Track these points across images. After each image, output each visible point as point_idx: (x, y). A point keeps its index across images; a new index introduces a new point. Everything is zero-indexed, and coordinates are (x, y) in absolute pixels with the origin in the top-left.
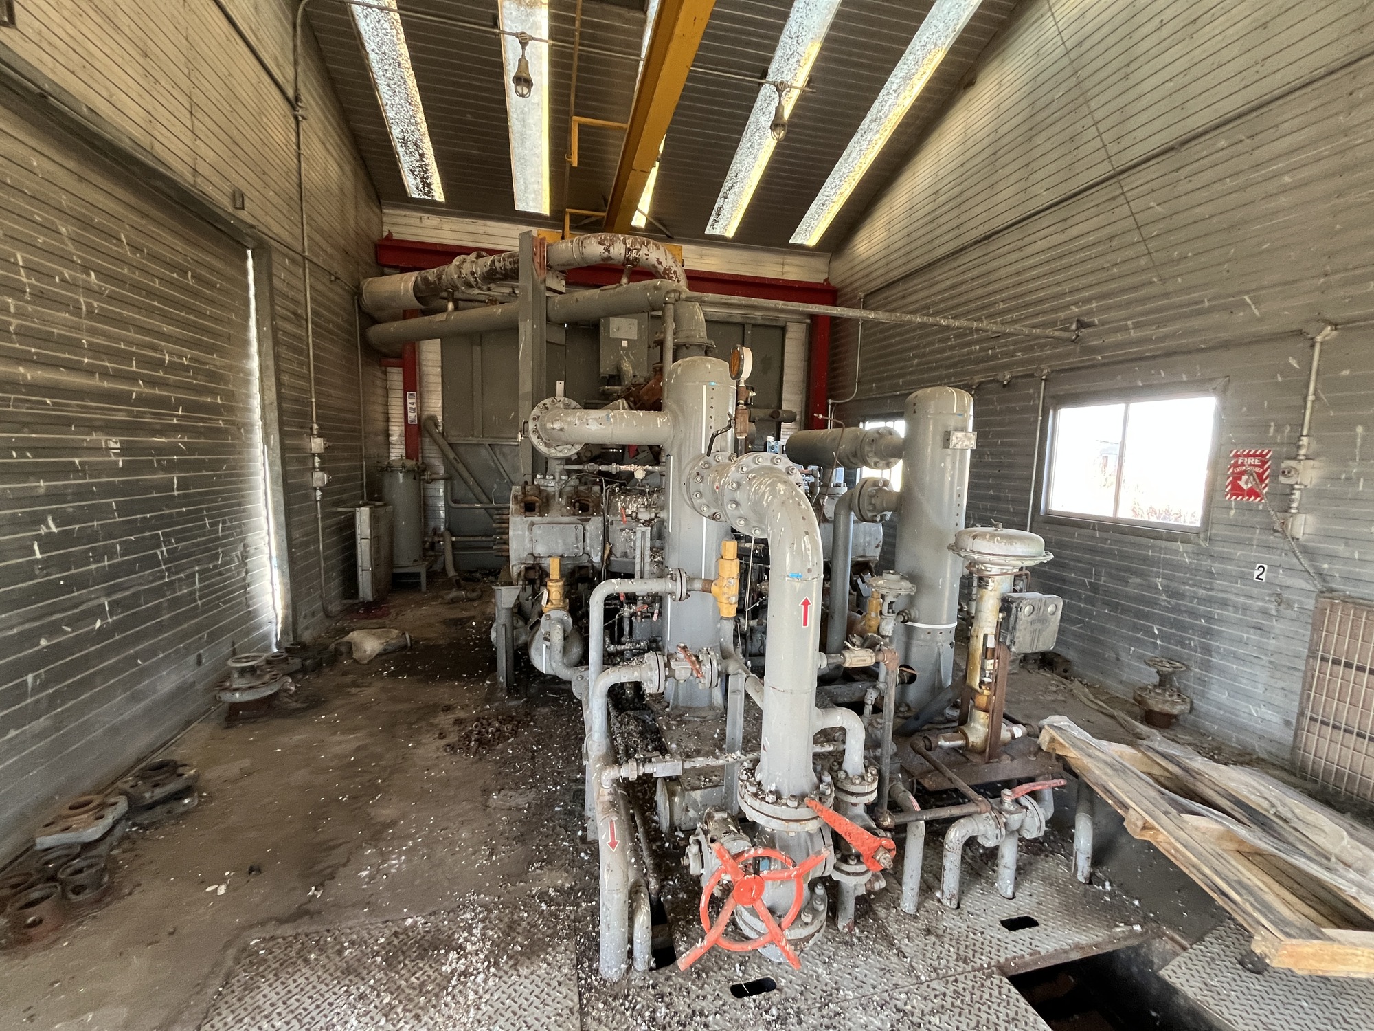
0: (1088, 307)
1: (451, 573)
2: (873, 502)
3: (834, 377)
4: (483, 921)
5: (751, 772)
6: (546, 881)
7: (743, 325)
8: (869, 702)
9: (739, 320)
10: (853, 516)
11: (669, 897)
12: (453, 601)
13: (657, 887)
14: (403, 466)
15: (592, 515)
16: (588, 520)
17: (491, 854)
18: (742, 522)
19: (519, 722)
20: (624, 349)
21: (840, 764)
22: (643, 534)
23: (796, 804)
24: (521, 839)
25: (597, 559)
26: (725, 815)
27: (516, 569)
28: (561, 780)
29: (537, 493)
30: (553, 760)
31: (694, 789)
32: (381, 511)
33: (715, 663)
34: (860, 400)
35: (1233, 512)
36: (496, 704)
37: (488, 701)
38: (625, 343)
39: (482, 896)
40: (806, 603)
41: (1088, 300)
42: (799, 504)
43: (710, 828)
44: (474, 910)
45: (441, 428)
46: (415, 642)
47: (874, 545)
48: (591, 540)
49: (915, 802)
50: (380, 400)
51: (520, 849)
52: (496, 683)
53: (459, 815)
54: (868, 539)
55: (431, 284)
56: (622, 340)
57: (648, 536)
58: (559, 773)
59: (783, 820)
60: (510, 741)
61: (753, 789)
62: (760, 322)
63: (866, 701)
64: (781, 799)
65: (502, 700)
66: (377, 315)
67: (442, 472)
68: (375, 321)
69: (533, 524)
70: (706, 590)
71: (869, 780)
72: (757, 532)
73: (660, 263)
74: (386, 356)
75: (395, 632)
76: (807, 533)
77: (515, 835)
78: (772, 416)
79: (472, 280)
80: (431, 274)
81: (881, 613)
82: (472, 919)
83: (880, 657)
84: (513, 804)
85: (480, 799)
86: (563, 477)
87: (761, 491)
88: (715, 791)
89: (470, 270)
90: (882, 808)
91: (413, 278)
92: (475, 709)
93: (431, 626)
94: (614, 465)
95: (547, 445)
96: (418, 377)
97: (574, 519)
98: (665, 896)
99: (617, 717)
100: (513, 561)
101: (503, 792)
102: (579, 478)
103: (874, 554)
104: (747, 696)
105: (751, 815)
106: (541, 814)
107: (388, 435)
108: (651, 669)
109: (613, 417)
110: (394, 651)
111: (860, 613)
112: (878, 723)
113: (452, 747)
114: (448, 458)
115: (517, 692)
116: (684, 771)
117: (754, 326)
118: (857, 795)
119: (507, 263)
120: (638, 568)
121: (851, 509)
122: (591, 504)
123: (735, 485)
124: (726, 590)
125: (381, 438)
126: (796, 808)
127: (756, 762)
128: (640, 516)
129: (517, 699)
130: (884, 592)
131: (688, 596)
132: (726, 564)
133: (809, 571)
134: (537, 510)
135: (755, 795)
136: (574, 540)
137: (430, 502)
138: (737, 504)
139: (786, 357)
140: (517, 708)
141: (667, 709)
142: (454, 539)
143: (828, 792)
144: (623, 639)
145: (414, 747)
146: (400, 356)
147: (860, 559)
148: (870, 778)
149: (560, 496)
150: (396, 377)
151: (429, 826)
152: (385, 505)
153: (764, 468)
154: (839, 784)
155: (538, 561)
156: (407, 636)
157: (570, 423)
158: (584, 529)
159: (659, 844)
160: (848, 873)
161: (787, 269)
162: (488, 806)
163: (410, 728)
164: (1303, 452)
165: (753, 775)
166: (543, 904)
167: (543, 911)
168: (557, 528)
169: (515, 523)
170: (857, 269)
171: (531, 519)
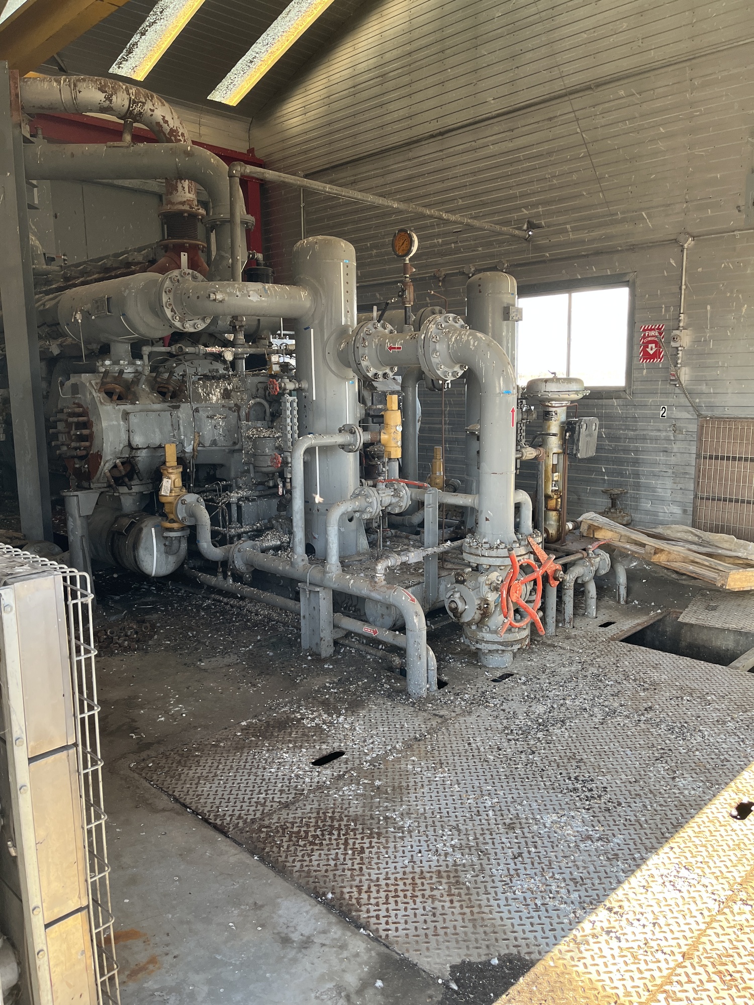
0: (535, 210)
15: (181, 401)
16: (178, 407)
24: (265, 674)
25: (189, 449)
29: (118, 379)
35: (645, 371)
39: (281, 700)
40: (513, 411)
41: (535, 205)
44: (285, 706)
48: (184, 427)
65: (102, 616)
69: (126, 413)
73: (166, 122)
82: (291, 709)
84: (225, 663)
85: (190, 668)
87: (464, 340)
95: (180, 320)
97: (167, 406)
101: (205, 661)
106: (259, 661)
122: (178, 391)
129: (115, 613)
132: (393, 415)
136: (170, 428)
149: (144, 383)
155: (134, 453)
158: (177, 415)
161: (203, 130)
162: (205, 669)
164: (681, 324)
168: (150, 415)
171: (122, 407)
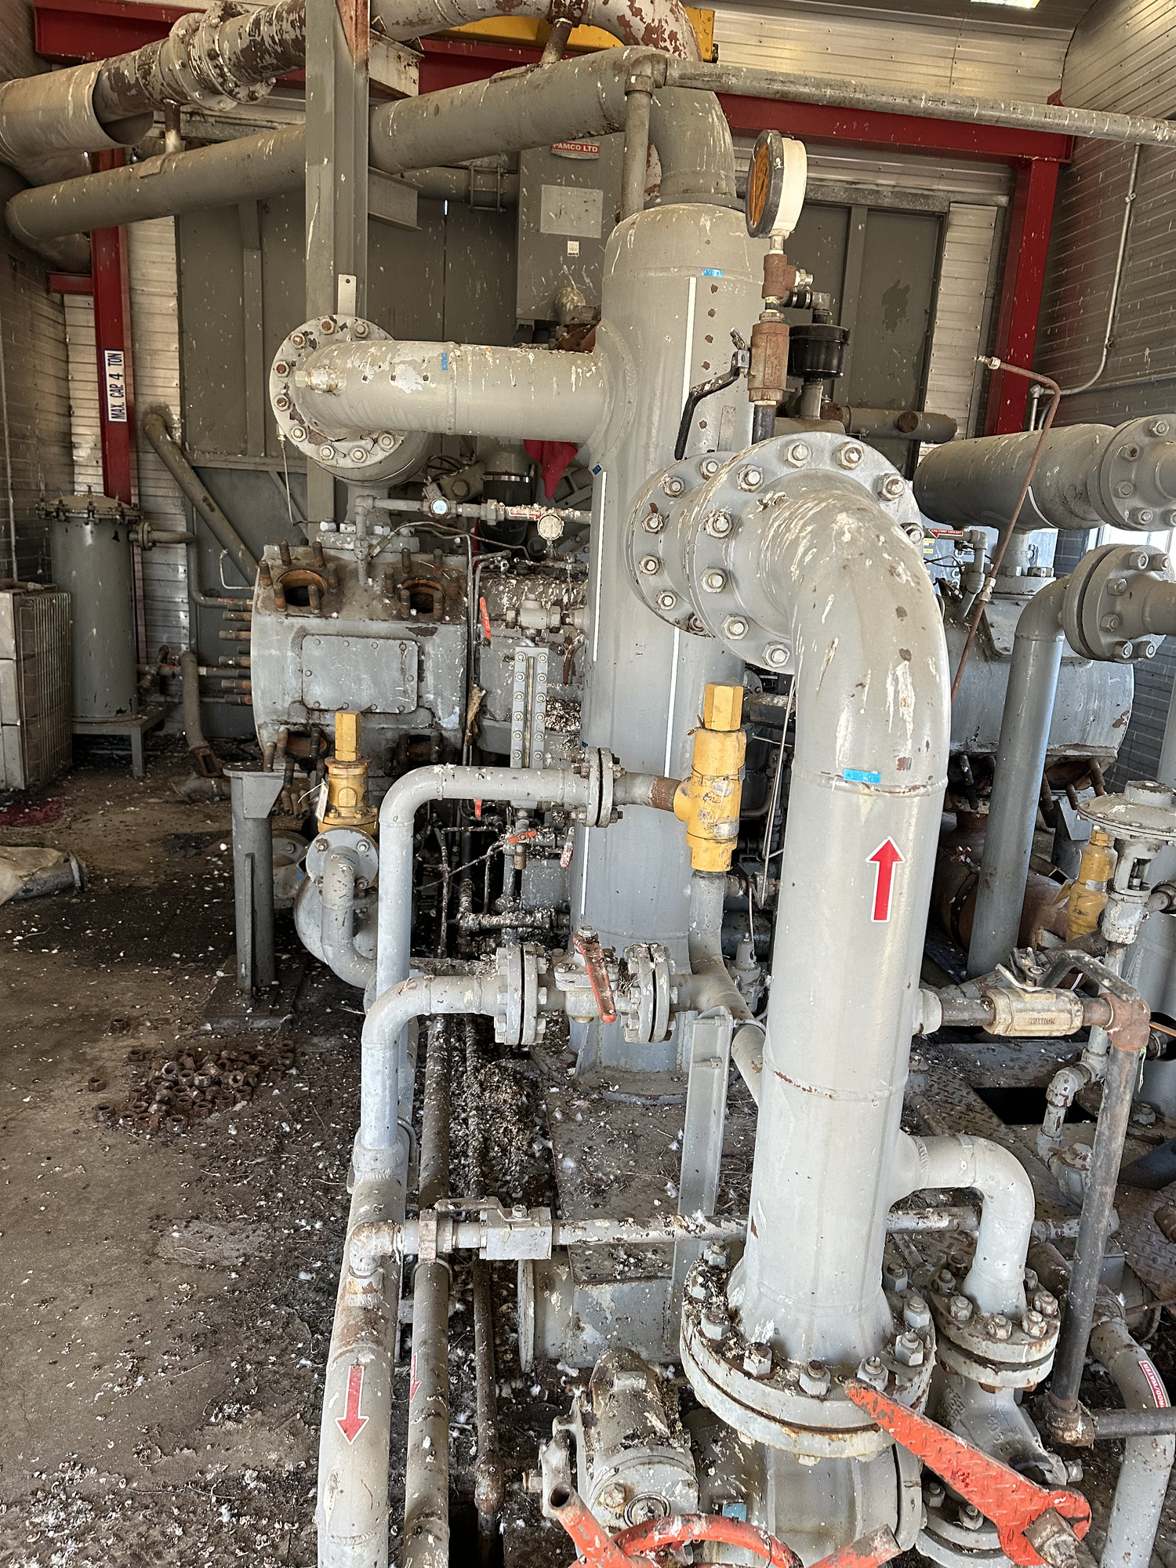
1: (196, 741)
2: (1118, 608)
3: (1053, 337)
4: (78, 1537)
5: (718, 1277)
6: (243, 1450)
7: (847, 209)
8: (1059, 1101)
9: (841, 196)
10: (1062, 647)
11: (520, 1523)
12: (192, 799)
13: (493, 1496)
14: (91, 511)
15: (441, 620)
16: (432, 632)
17: (135, 1372)
18: (738, 628)
19: (264, 1068)
20: (570, 260)
21: (961, 1273)
22: (531, 664)
23: (821, 1388)
24: (209, 1341)
25: (450, 722)
26: (641, 1384)
27: (268, 736)
28: (328, 1207)
29: (317, 562)
30: (320, 1159)
31: (596, 1280)
32: (40, 604)
33: (663, 982)
34: (1109, 390)
36: (227, 1023)
37: (209, 1014)
38: (573, 247)
39: (93, 1472)
40: (886, 857)
42: (892, 572)
43: (599, 1414)
44: (65, 1506)
45: (178, 434)
46: (91, 877)
47: (1108, 722)
48: (437, 676)
49: (1155, 1380)
50: (50, 367)
51: (200, 1366)
52: (235, 977)
53: (92, 1271)
54: (1095, 705)
55: (130, 87)
56: (565, 239)
57: (542, 668)
58: (327, 1190)
59: (784, 1423)
60: (238, 1107)
61: (714, 1332)
62: (887, 202)
63: (1050, 1097)
64: (786, 1366)
65: (239, 1015)
66: (28, 167)
67: (181, 527)
68: (27, 184)
69: (303, 633)
70: (662, 803)
71: (1035, 1331)
72: (779, 656)
73: (637, 12)
74: (59, 268)
75: (53, 855)
76: (905, 655)
77: (200, 1328)
78: (898, 427)
79: (213, 72)
80: (128, 64)
81: (1111, 887)
82: (58, 1528)
83: (1098, 1013)
84: (210, 1255)
85: (143, 1237)
86: (378, 530)
87: (790, 536)
88: (648, 1287)
89: (207, 47)
90: (1064, 1396)
91: (93, 76)
92: (181, 1029)
93: (135, 846)
94: (492, 504)
95: (313, 437)
96: (126, 319)
97: (401, 627)
98: (509, 1522)
99: (477, 1070)
100: (260, 718)
101: (195, 1226)
102: (417, 533)
103: (1106, 741)
104: (735, 1077)
105: (706, 1395)
106: (267, 1285)
107: (69, 446)
108: (503, 989)
109: (458, 359)
110: (47, 895)
111: (1059, 878)
112: (1076, 1154)
113: (110, 1111)
114: (192, 500)
115: (277, 998)
116: (559, 1250)
117: (874, 211)
118: (998, 1366)
119: (286, 26)
120: (516, 744)
121: (1058, 626)
122: (437, 595)
123: (722, 524)
124: (707, 807)
125: (55, 450)
126: (822, 1399)
127: (734, 1249)
128: (524, 620)
129: (273, 1014)
130: (1123, 834)
131: (617, 815)
132: (713, 743)
133: (903, 764)
134: (313, 601)
135: (718, 1348)
136: (397, 675)
137: (160, 591)
138: (727, 576)
139: (943, 288)
140: (269, 1033)
141: (572, 1071)
142: (203, 671)
143: (917, 1359)
144: (501, 902)
145: (33, 1106)
146: (87, 268)
147: (1070, 753)
148: (1036, 1325)
149: (369, 574)
150: (81, 314)
151: (16, 1289)
152: (52, 590)
153: (809, 477)
154: (952, 1333)
155: (315, 718)
156: (74, 864)
157: (349, 374)
158: (421, 651)
159: (518, 1384)
160: (958, 1548)
161: (964, 70)
162: (155, 1255)
163: (35, 1061)
165: (722, 1288)
166: (224, 1509)
167: (221, 1525)
168: (357, 645)
169: (263, 631)
170: (1130, 65)
171: (299, 622)
